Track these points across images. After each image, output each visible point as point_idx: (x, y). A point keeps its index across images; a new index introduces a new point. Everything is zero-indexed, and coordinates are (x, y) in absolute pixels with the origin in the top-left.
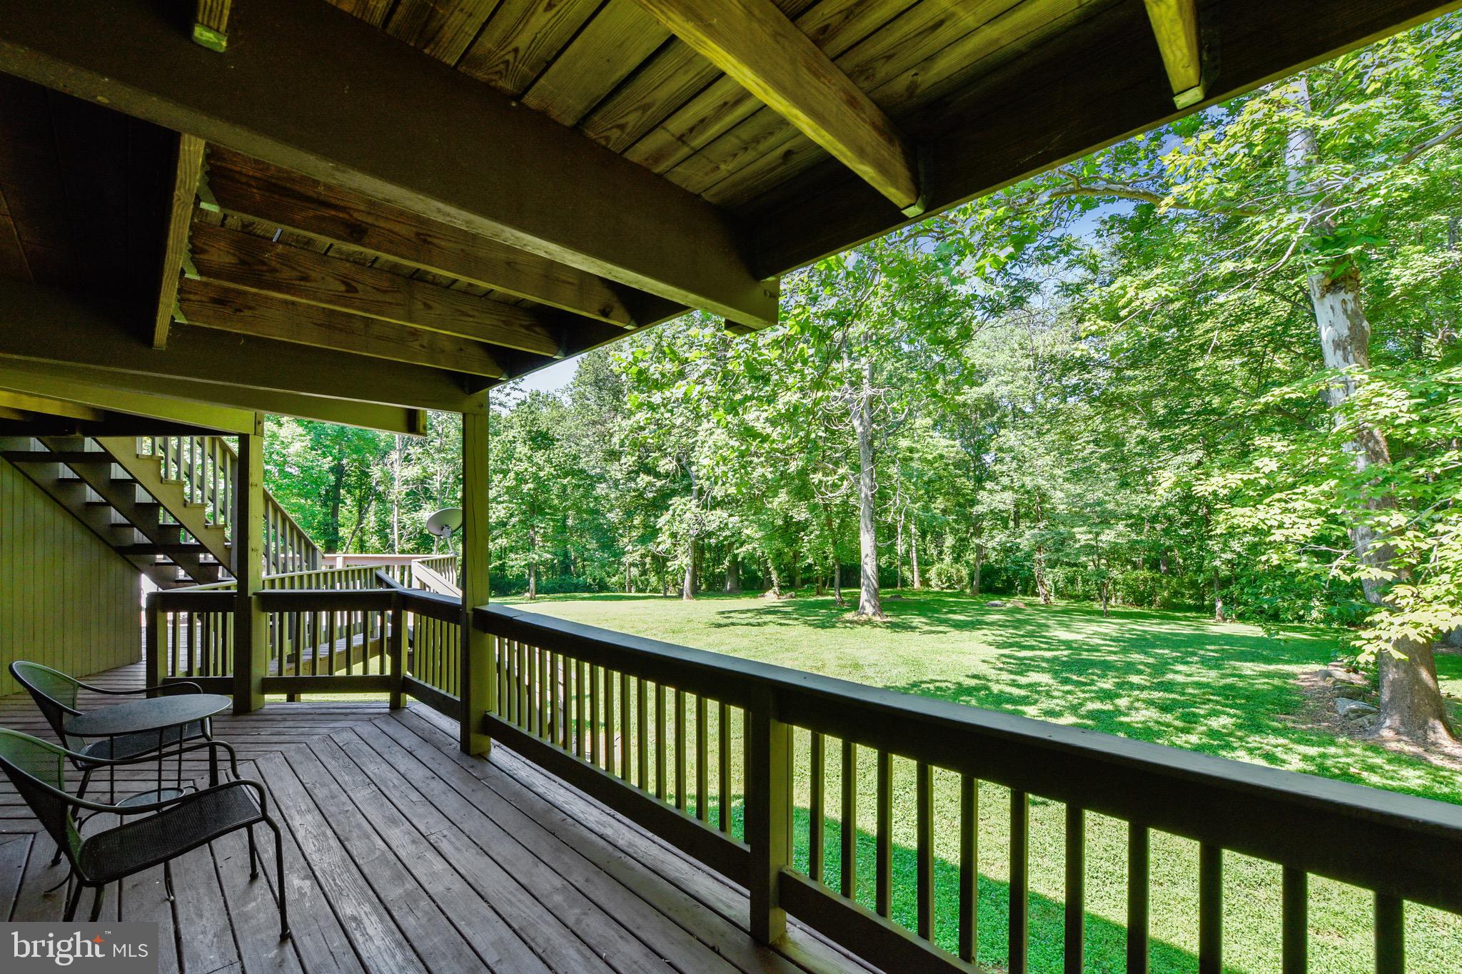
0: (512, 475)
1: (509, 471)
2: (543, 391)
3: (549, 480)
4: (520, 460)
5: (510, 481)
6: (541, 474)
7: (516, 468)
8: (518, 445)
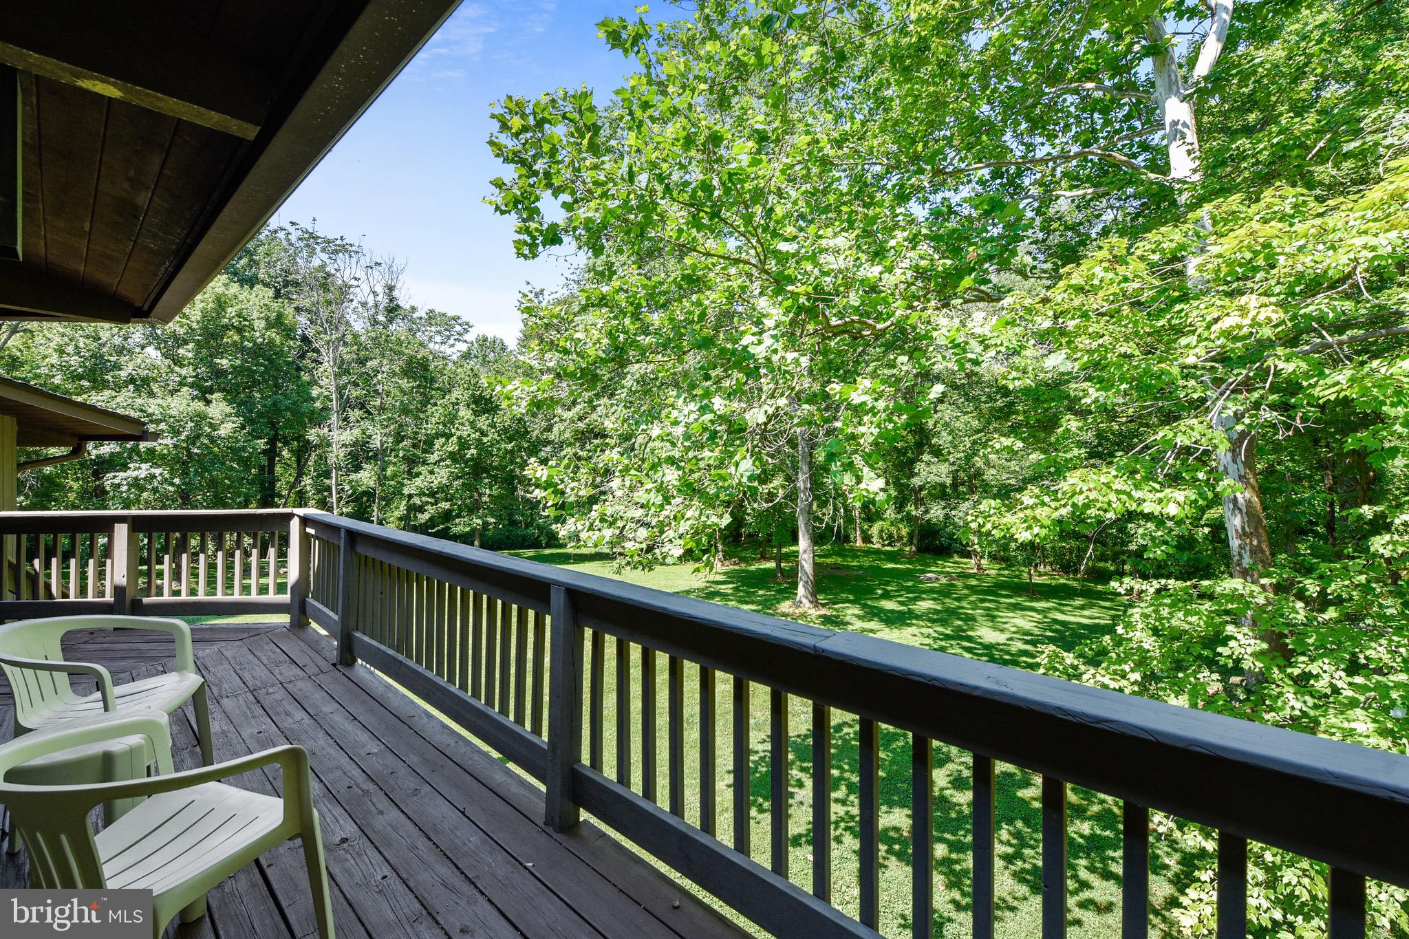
0: (454, 439)
1: (452, 435)
2: (490, 336)
3: (492, 445)
4: (462, 424)
5: (452, 447)
6: (485, 440)
7: (459, 433)
8: (461, 407)
